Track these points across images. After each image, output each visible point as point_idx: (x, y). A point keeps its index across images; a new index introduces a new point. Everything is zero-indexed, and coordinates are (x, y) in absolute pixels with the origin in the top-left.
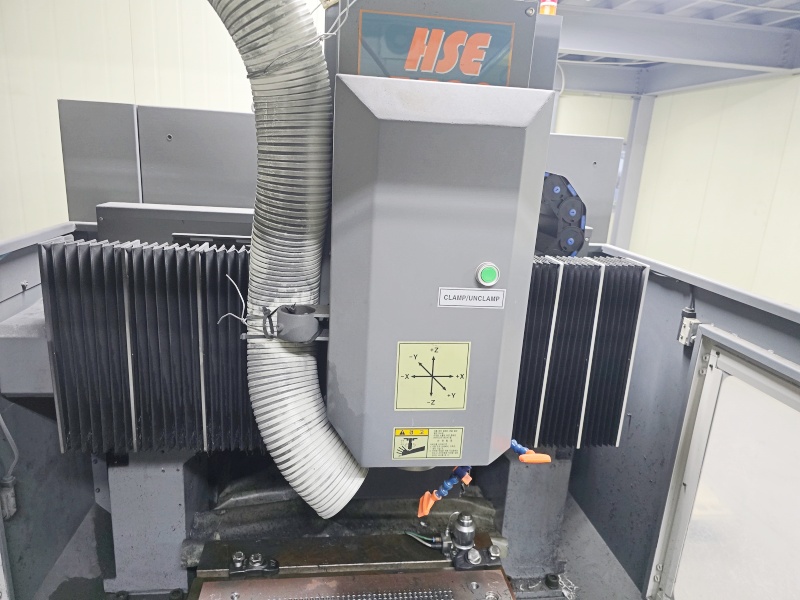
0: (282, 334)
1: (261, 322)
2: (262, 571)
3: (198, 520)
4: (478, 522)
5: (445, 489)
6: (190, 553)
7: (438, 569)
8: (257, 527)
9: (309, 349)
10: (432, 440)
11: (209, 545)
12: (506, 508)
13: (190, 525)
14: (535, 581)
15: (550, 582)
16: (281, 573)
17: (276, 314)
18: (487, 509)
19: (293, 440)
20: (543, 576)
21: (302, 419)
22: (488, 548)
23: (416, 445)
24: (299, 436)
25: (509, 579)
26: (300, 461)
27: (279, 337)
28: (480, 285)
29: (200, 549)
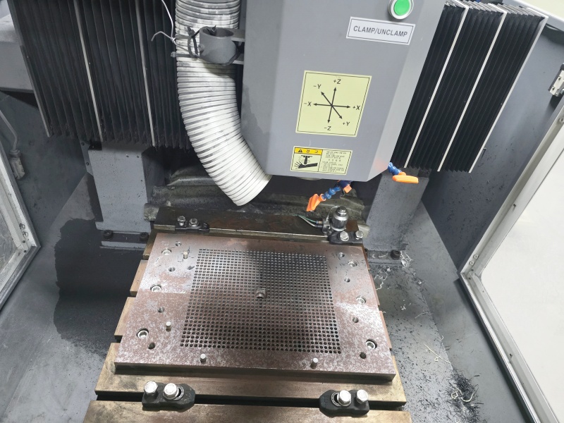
0: (204, 54)
1: (186, 42)
2: (198, 230)
3: (156, 191)
4: (350, 213)
5: (330, 194)
6: (151, 212)
7: (317, 241)
8: (196, 200)
9: (228, 72)
10: (324, 158)
11: (163, 209)
12: (373, 206)
13: (150, 194)
14: (383, 253)
15: (394, 255)
16: (211, 232)
17: (199, 34)
18: (359, 205)
19: (214, 147)
20: (390, 250)
21: (222, 131)
22: (355, 232)
23: (310, 161)
24: (218, 144)
25: (366, 250)
26: (219, 163)
27: (202, 57)
28: (391, 18)
29: (156, 210)
